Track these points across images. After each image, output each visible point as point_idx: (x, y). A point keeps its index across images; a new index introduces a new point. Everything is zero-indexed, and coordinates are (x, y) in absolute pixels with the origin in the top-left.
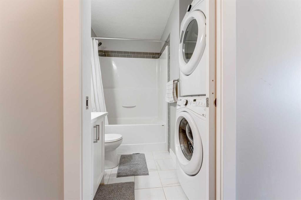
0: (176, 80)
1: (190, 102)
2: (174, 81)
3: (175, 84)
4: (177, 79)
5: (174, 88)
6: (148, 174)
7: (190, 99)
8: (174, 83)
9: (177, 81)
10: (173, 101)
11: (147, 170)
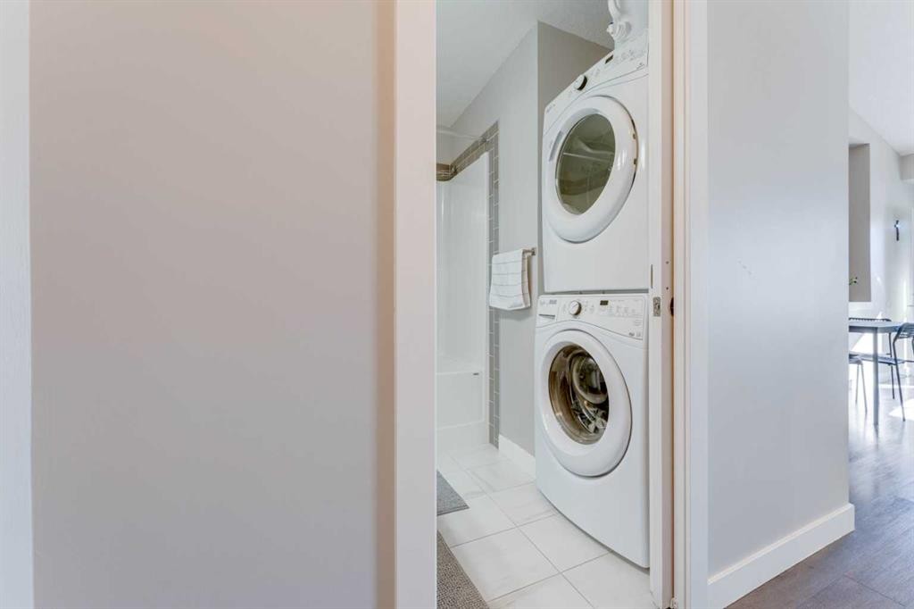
0: (528, 251)
1: (590, 307)
2: (523, 253)
3: (526, 261)
4: (530, 249)
5: (523, 271)
6: (465, 507)
7: (591, 301)
8: (523, 259)
9: (530, 254)
10: (521, 305)
11: (460, 499)
